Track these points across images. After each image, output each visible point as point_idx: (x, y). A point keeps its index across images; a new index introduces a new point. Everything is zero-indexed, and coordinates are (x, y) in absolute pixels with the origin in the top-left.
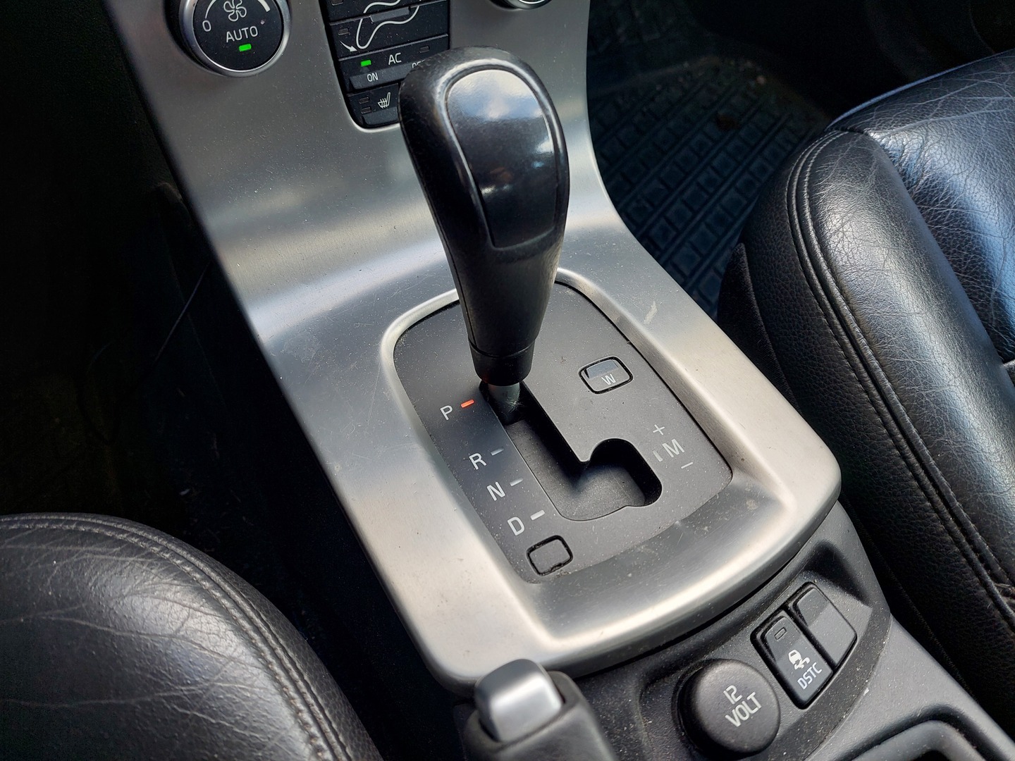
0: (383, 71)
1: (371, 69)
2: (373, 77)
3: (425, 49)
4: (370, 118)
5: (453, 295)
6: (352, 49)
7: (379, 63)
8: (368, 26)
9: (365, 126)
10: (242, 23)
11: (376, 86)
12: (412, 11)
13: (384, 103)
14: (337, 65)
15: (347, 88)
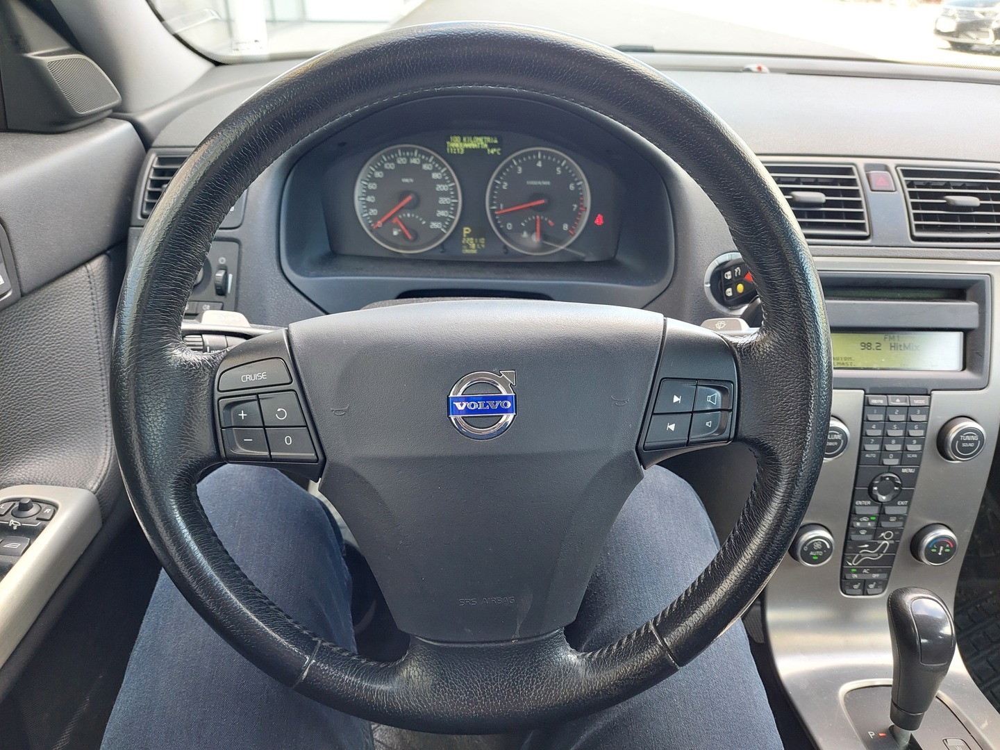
0: (860, 575)
1: (855, 573)
2: (855, 576)
3: (880, 570)
4: (848, 591)
5: (890, 681)
6: (850, 564)
7: (859, 571)
8: (860, 557)
9: (845, 593)
10: (819, 550)
11: (856, 579)
12: (879, 555)
13: (856, 587)
14: (842, 568)
15: (842, 577)
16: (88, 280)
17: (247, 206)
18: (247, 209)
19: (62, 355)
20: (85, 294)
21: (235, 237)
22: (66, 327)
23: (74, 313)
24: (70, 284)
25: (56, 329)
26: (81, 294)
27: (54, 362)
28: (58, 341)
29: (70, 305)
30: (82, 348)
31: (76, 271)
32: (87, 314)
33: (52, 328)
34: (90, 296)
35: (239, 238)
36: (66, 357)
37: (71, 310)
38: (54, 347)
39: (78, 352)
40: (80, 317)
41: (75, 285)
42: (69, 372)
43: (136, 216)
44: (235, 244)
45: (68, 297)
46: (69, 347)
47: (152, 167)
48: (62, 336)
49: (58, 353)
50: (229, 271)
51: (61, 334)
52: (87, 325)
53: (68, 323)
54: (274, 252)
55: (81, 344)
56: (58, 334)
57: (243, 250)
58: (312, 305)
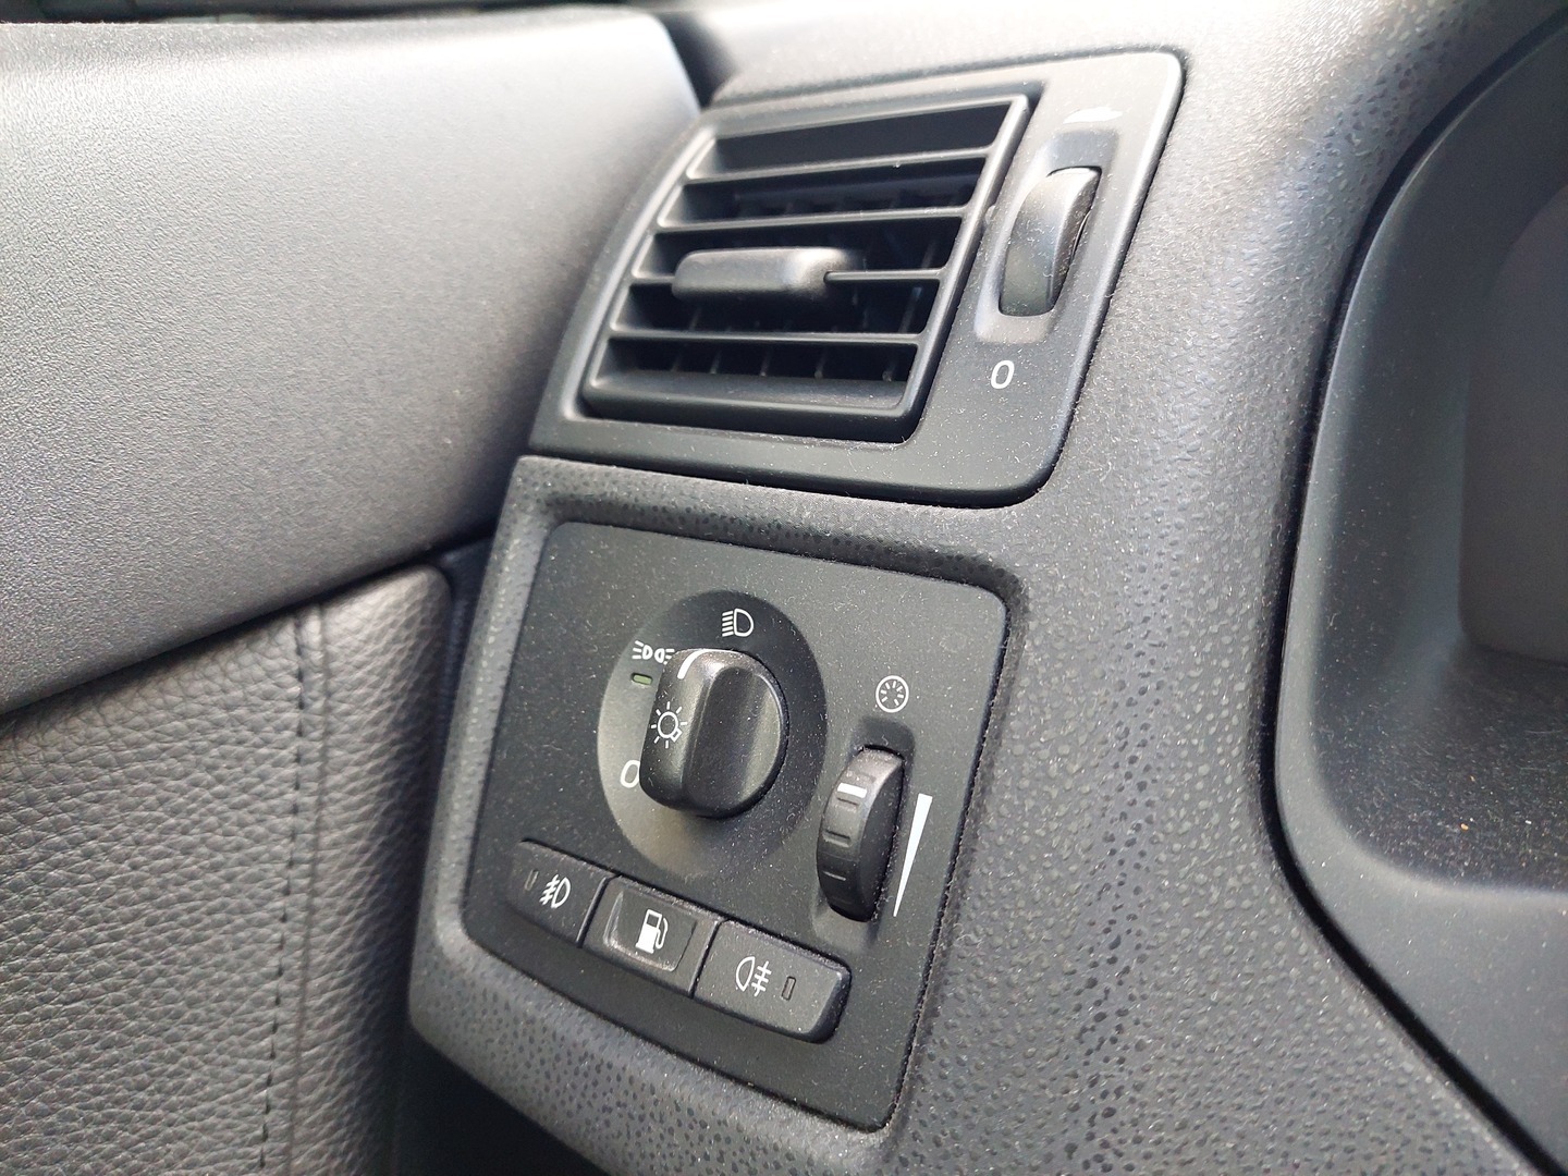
16: (295, 690)
17: (1102, 356)
18: (1096, 378)
19: (83, 1057)
20: (259, 761)
21: (992, 553)
22: (136, 916)
23: (187, 851)
24: (195, 707)
25: (72, 927)
26: (240, 759)
27: (36, 1092)
28: (74, 988)
29: (174, 812)
30: (195, 1020)
31: (241, 643)
32: (255, 859)
33: (49, 927)
34: (290, 771)
35: (1017, 565)
36: (109, 1064)
37: (174, 837)
38: (46, 1016)
39: (174, 1039)
40: (215, 868)
41: (220, 715)
42: (109, 1138)
43: (557, 398)
44: (988, 607)
45: (170, 773)
46: (131, 1015)
47: (683, 175)
48: (102, 963)
49: (67, 1044)
50: (918, 772)
51: (100, 955)
52: (243, 911)
53: (150, 898)
54: (1241, 686)
55: (192, 1003)
56: (86, 953)
57: (1031, 651)
58: (1442, 1092)
